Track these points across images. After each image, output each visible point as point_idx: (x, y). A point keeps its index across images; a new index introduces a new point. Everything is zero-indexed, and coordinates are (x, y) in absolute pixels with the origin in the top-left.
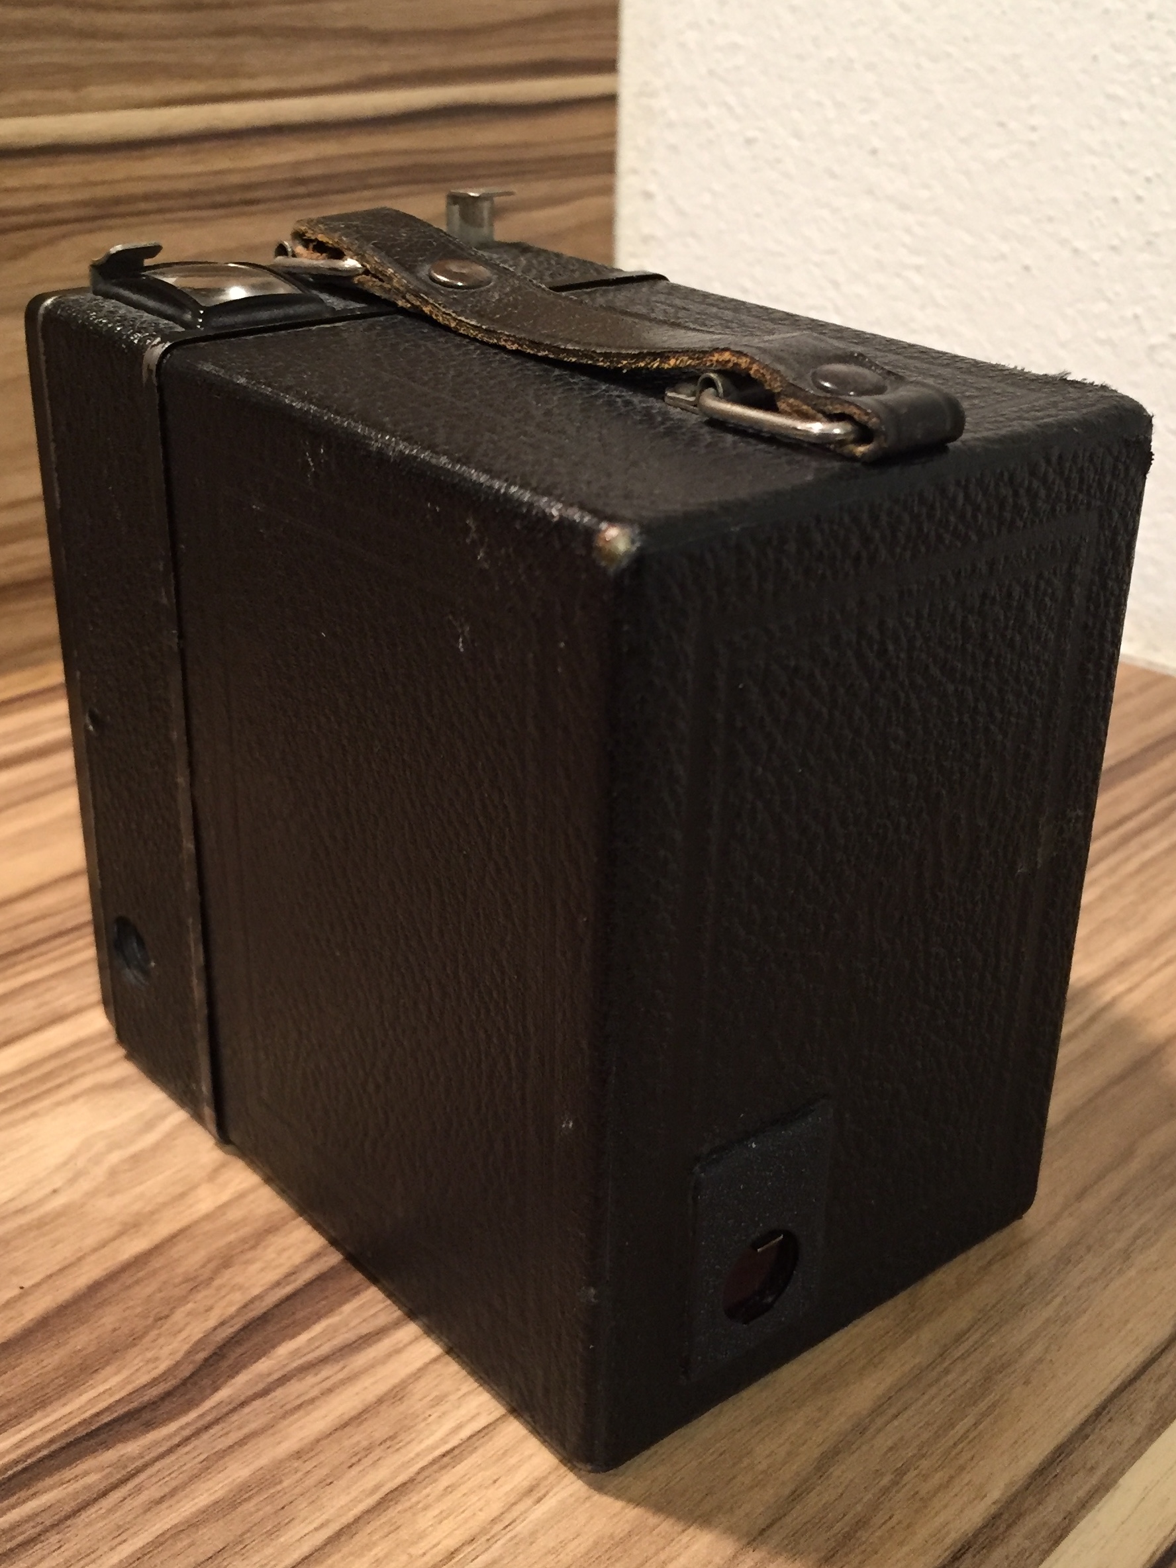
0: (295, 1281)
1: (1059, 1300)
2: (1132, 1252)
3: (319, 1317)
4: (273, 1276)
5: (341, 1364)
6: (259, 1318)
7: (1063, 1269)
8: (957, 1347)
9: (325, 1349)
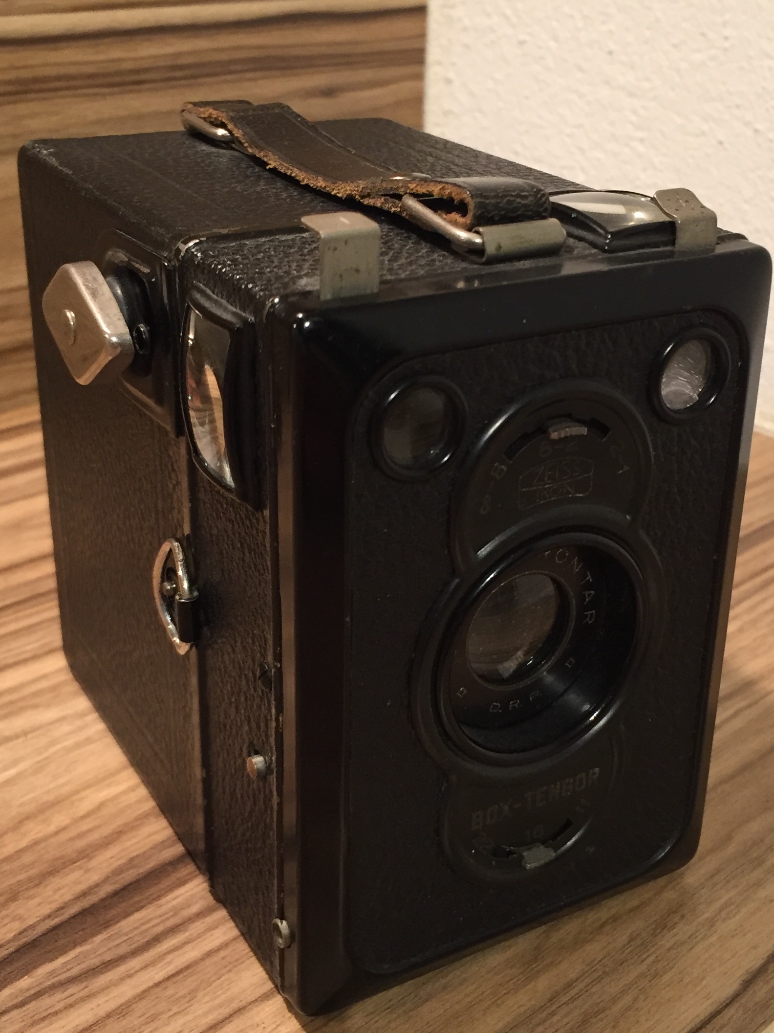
0: (63, 914)
1: (652, 958)
2: (716, 921)
3: (75, 945)
4: (46, 910)
5: (84, 984)
6: (29, 944)
7: (660, 932)
8: (565, 994)
9: (75, 971)
